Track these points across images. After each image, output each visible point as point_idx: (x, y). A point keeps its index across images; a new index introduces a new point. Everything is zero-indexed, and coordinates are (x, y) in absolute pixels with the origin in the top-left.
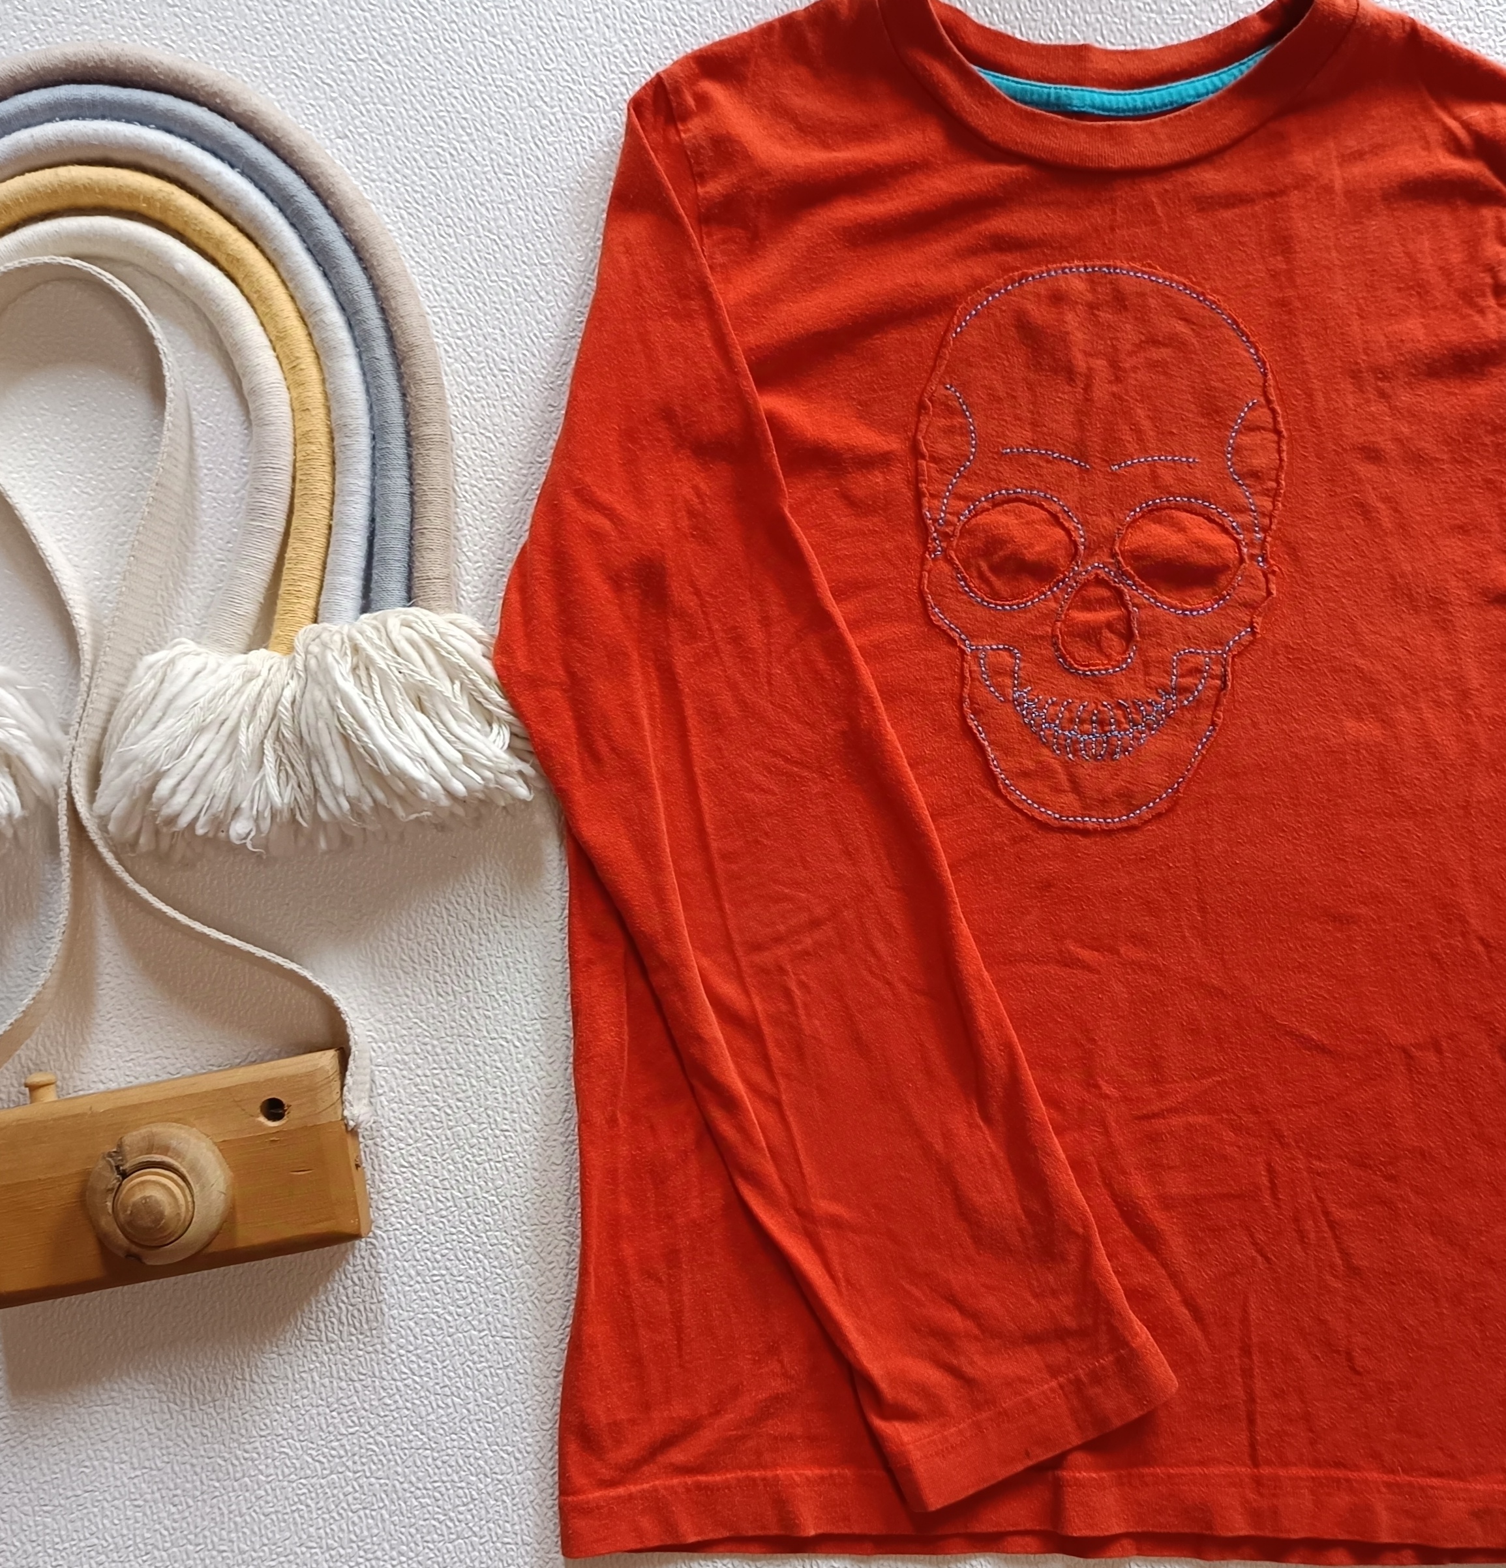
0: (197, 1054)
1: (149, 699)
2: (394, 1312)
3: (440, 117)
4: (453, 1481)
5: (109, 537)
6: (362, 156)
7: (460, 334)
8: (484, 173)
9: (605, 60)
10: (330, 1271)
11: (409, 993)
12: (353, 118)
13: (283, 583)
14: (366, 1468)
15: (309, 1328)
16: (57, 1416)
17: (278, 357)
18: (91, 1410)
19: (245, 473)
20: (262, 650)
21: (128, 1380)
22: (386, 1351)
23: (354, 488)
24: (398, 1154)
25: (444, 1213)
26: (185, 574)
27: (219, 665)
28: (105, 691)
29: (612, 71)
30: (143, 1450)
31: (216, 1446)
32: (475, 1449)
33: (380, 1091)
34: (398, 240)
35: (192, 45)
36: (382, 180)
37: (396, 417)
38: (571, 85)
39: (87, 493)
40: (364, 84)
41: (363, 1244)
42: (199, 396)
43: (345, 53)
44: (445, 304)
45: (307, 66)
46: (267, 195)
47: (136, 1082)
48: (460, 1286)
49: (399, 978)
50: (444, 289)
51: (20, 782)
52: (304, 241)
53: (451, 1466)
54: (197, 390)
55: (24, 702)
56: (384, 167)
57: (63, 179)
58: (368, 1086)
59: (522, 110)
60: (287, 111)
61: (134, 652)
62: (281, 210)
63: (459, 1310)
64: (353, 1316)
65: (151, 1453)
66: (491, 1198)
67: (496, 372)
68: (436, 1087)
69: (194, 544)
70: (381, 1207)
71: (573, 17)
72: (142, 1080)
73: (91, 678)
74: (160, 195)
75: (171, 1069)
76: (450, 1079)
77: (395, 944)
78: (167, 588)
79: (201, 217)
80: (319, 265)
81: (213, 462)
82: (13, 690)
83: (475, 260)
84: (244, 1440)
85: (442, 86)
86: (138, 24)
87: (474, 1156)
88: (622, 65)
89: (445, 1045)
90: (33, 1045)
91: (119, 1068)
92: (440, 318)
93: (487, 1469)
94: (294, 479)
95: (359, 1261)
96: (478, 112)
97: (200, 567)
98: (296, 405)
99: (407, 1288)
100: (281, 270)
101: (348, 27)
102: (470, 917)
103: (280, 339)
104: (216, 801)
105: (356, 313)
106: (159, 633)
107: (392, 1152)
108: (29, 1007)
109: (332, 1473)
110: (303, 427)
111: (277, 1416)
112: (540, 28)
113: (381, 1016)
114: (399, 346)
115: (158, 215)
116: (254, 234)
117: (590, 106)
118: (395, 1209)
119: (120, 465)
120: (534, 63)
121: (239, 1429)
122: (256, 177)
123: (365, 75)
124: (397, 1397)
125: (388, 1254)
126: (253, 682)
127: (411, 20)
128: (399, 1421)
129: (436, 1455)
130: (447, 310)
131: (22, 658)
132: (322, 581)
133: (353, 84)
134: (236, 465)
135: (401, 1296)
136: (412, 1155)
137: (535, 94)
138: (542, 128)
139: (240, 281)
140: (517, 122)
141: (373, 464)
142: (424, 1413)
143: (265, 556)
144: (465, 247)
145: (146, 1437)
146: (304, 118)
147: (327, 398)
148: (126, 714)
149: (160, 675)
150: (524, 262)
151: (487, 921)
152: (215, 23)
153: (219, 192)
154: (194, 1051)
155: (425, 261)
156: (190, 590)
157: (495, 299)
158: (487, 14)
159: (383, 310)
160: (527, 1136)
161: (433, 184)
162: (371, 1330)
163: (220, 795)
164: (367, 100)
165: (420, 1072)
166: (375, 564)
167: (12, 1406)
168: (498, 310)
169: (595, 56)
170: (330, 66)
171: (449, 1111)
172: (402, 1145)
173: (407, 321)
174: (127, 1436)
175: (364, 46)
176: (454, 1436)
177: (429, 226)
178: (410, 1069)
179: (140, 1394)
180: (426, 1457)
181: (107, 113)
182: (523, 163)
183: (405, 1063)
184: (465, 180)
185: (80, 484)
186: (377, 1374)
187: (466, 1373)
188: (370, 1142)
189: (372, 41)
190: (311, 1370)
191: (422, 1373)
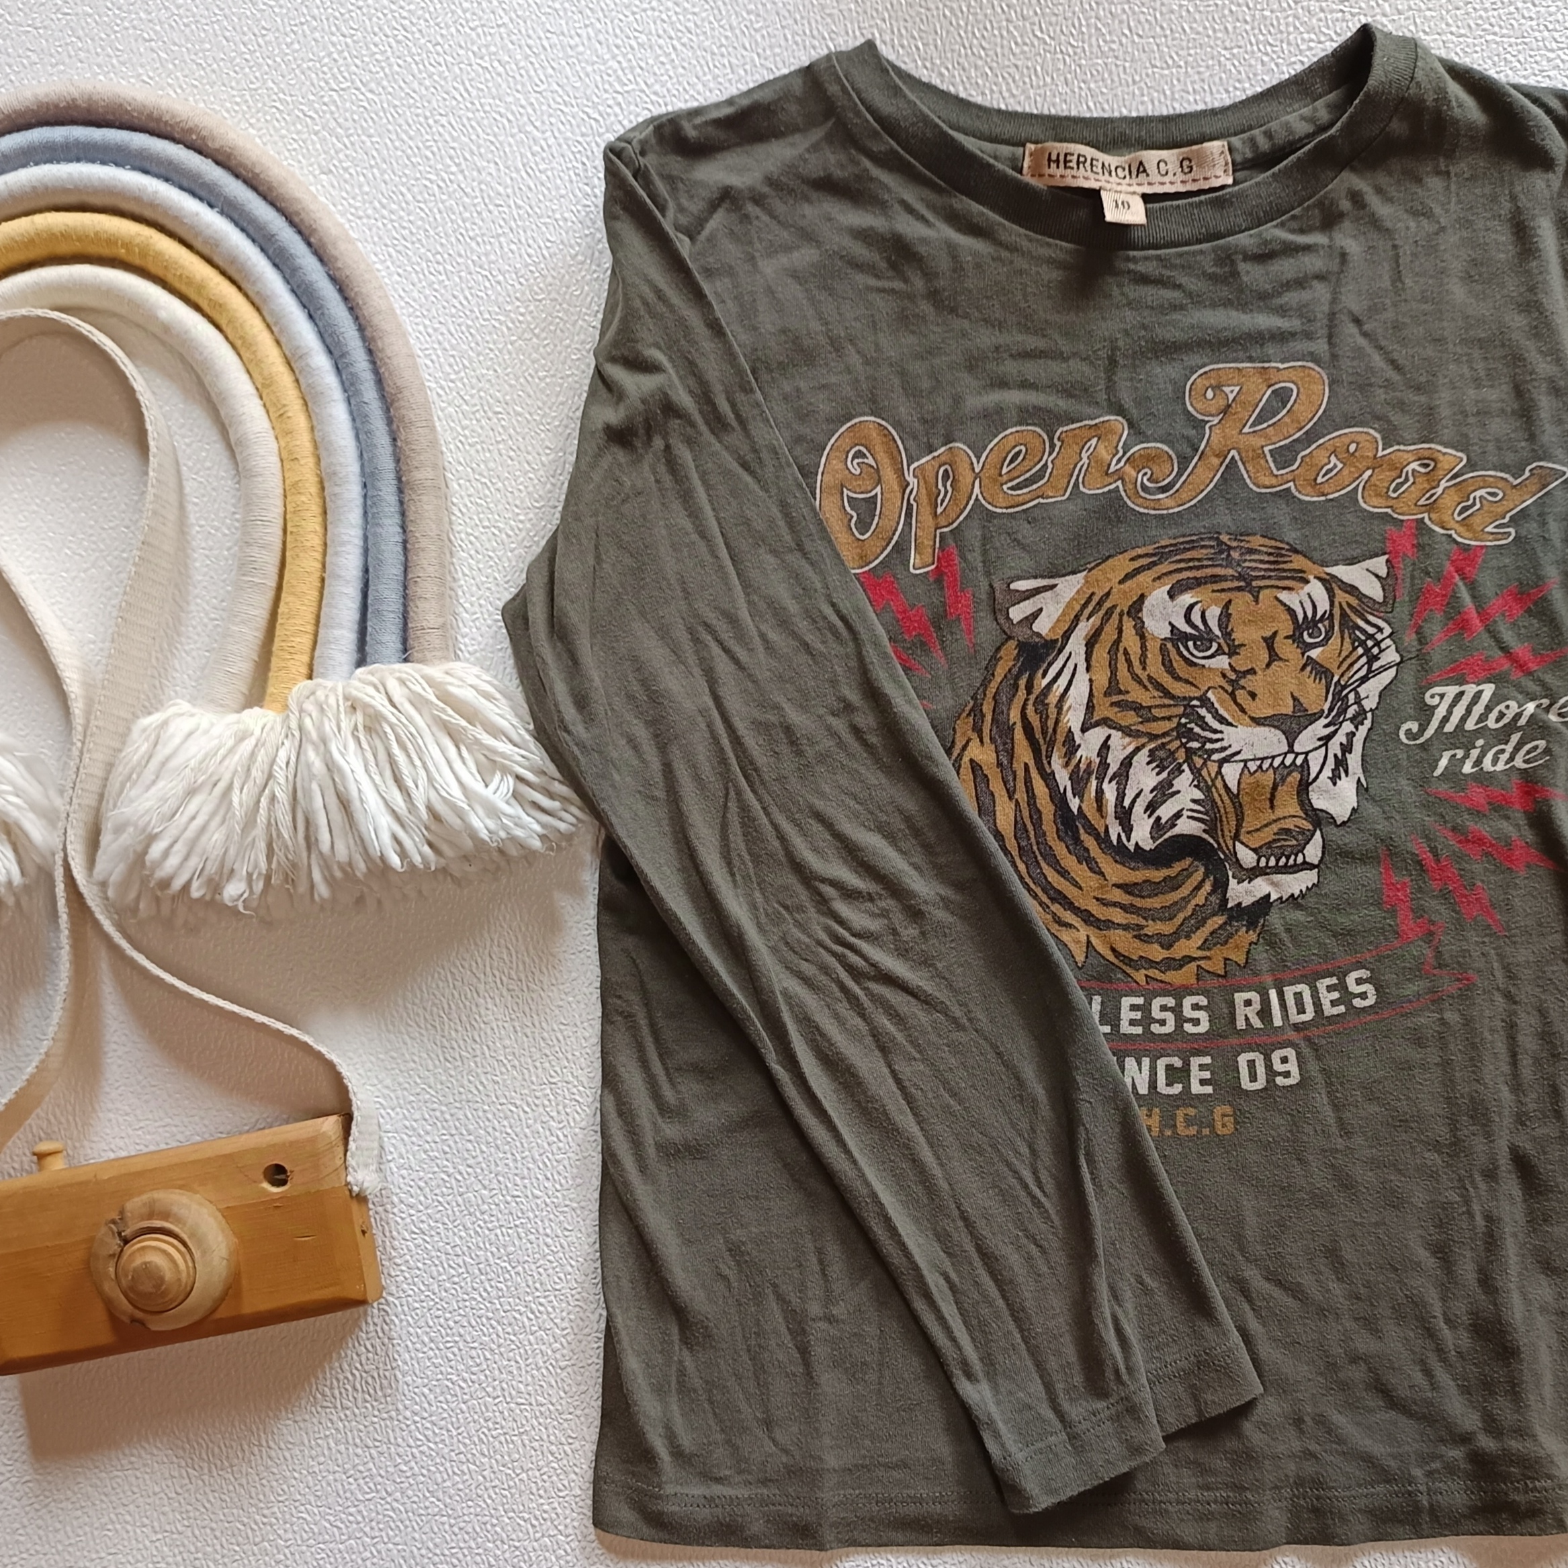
0: (206, 1122)
1: (143, 763)
2: (408, 1379)
3: (428, 148)
4: (470, 1547)
5: (103, 599)
6: (347, 192)
7: (453, 377)
8: (475, 205)
9: (598, 78)
10: (343, 1338)
11: (416, 1059)
12: (337, 152)
13: (276, 640)
14: (383, 1534)
15: (324, 1395)
16: (79, 1480)
17: (265, 406)
18: (111, 1475)
19: (236, 528)
20: (256, 709)
21: (146, 1446)
22: (400, 1417)
23: (345, 538)
24: (408, 1220)
25: (456, 1279)
26: (179, 635)
27: (212, 725)
28: (99, 756)
29: (606, 91)
30: (164, 1514)
31: (235, 1511)
32: (492, 1516)
33: (390, 1158)
34: (386, 280)
35: (170, 81)
36: (368, 217)
37: (386, 462)
38: (563, 107)
39: (80, 555)
40: (348, 115)
41: (376, 1311)
42: (188, 451)
43: (327, 83)
44: (436, 346)
45: (289, 99)
46: (249, 235)
47: (145, 1150)
48: (474, 1353)
49: (405, 1043)
50: (435, 330)
51: (21, 851)
52: (288, 283)
53: (467, 1533)
54: (188, 445)
55: (22, 768)
56: (371, 203)
57: (40, 227)
58: (376, 1152)
59: (513, 136)
60: (269, 147)
61: (130, 716)
62: (262, 250)
63: (473, 1377)
64: (367, 1382)
65: (171, 1516)
66: (503, 1264)
67: (490, 414)
68: (445, 1153)
69: (188, 603)
70: (393, 1274)
71: (563, 34)
72: (152, 1148)
73: (83, 743)
74: (138, 240)
75: (180, 1137)
76: (460, 1145)
77: (401, 1010)
78: (162, 650)
79: (181, 261)
80: (305, 307)
81: (206, 519)
82: (10, 757)
83: (466, 298)
84: (262, 1505)
85: (428, 114)
86: (114, 61)
87: (485, 1222)
88: (616, 84)
89: (453, 1111)
90: (42, 1115)
91: (129, 1137)
92: (432, 361)
93: (504, 1535)
94: (285, 531)
95: (372, 1328)
96: (466, 140)
97: (194, 627)
98: (285, 455)
99: (421, 1355)
100: (265, 313)
101: (329, 54)
102: (475, 980)
103: (265, 386)
104: (209, 863)
105: (343, 355)
106: (155, 696)
107: (403, 1219)
108: (33, 1076)
109: (350, 1538)
110: (292, 478)
111: (294, 1482)
112: (529, 47)
113: (388, 1082)
114: (387, 389)
115: (137, 261)
116: (236, 277)
117: (584, 130)
118: (407, 1275)
119: (111, 524)
120: (523, 85)
121: (257, 1494)
122: (236, 217)
123: (348, 105)
124: (413, 1464)
125: (401, 1321)
126: (247, 741)
127: (394, 44)
128: (415, 1487)
129: (453, 1521)
130: (439, 352)
131: (20, 725)
132: (316, 635)
133: (336, 115)
134: (228, 521)
135: (414, 1362)
136: (422, 1222)
137: (525, 118)
138: (533, 155)
139: (224, 327)
140: (507, 150)
141: (365, 513)
142: (440, 1480)
143: (256, 612)
144: (456, 285)
145: (166, 1501)
146: (287, 154)
147: (316, 447)
148: (120, 779)
149: (153, 737)
150: (517, 299)
151: (493, 985)
152: (193, 57)
153: (198, 234)
154: (202, 1118)
155: (415, 300)
156: (186, 652)
157: (488, 338)
158: (473, 34)
159: (370, 352)
160: (539, 1202)
161: (422, 219)
162: (385, 1396)
163: (212, 857)
164: (352, 131)
165: (429, 1139)
166: (369, 616)
167: (35, 1470)
168: (491, 350)
169: (587, 75)
170: (312, 97)
171: (459, 1177)
172: (412, 1212)
173: (395, 361)
174: (148, 1501)
175: (346, 74)
176: (470, 1503)
177: (418, 264)
178: (419, 1135)
179: (159, 1459)
180: (443, 1524)
181: (82, 155)
182: (515, 193)
183: (414, 1130)
184: (454, 213)
185: (71, 545)
186: (392, 1440)
187: (481, 1440)
188: (380, 1209)
189: (354, 68)
190: (327, 1436)
191: (437, 1440)
